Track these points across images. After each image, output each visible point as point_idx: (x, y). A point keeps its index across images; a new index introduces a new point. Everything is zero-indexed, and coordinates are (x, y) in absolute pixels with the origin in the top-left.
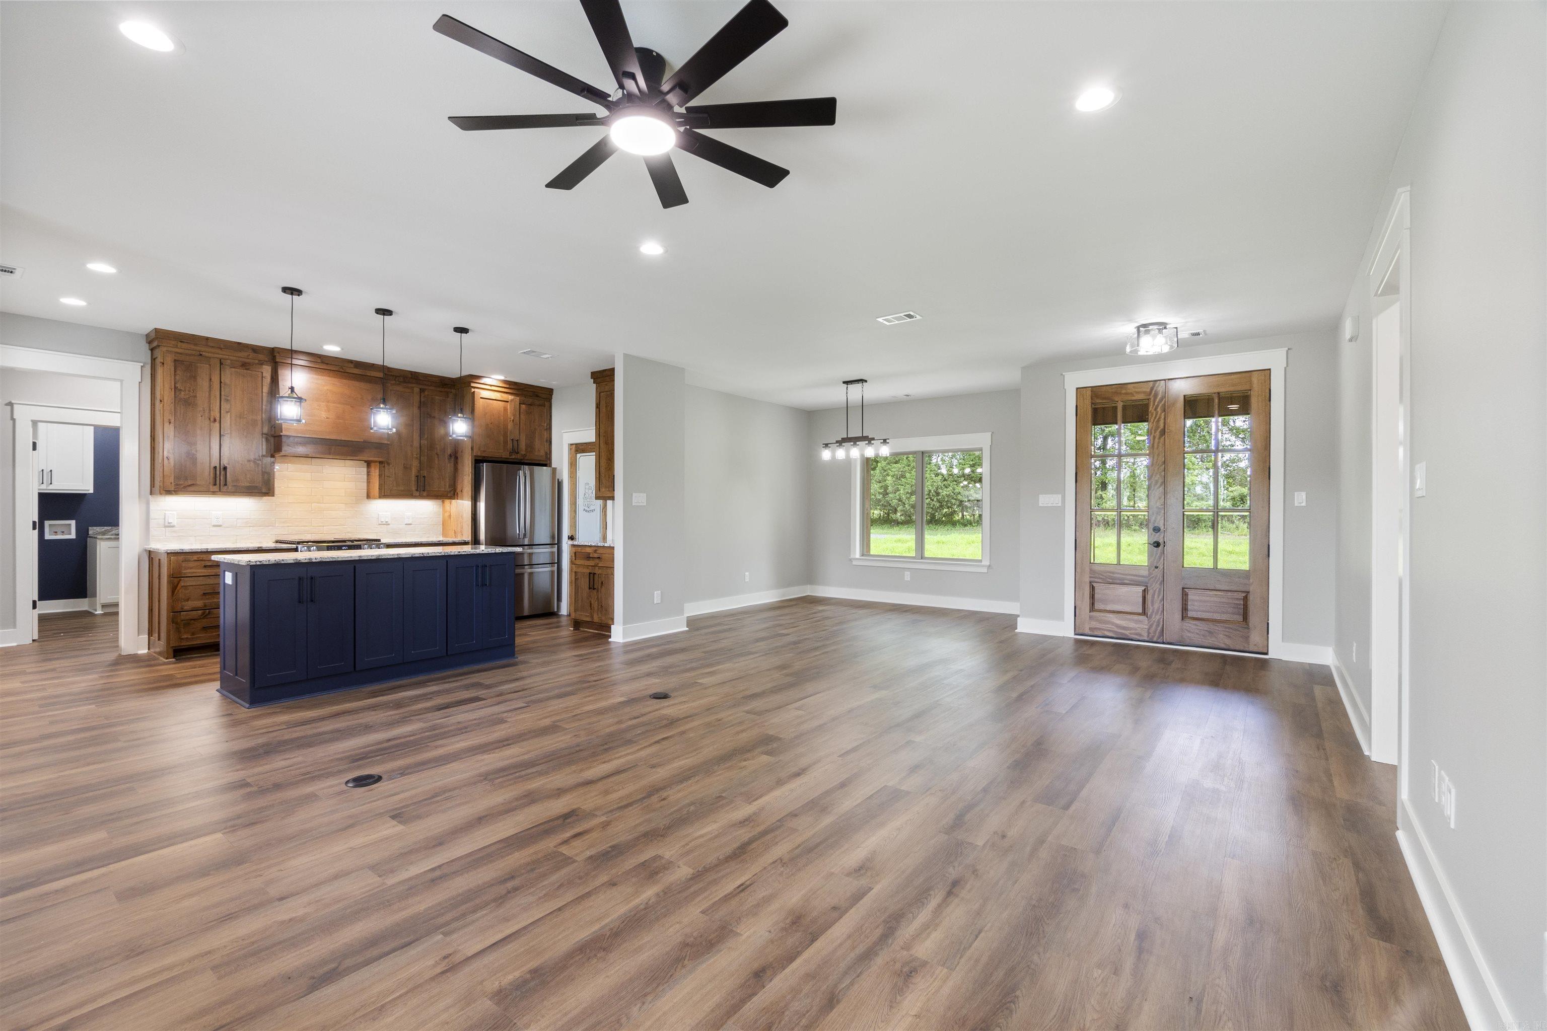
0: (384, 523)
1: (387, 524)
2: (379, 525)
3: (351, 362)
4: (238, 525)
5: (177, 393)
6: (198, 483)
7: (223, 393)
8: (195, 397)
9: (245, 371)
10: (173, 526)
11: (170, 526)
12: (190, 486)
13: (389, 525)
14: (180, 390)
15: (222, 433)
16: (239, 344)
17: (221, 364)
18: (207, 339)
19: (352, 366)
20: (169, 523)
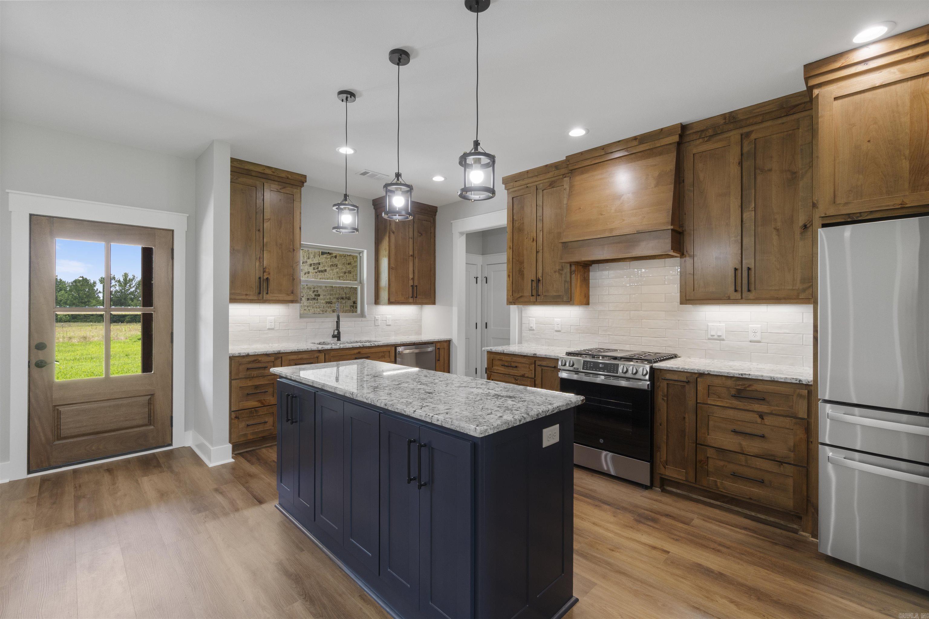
0: (716, 337)
1: (720, 339)
2: (709, 339)
3: (635, 138)
4: (571, 332)
5: (514, 224)
6: (525, 295)
7: (538, 215)
8: (523, 223)
9: (552, 189)
10: (533, 330)
11: (531, 330)
12: (520, 297)
13: (723, 340)
14: (516, 220)
15: (537, 250)
16: (546, 166)
17: (537, 189)
18: (527, 172)
19: (635, 143)
20: (531, 327)
